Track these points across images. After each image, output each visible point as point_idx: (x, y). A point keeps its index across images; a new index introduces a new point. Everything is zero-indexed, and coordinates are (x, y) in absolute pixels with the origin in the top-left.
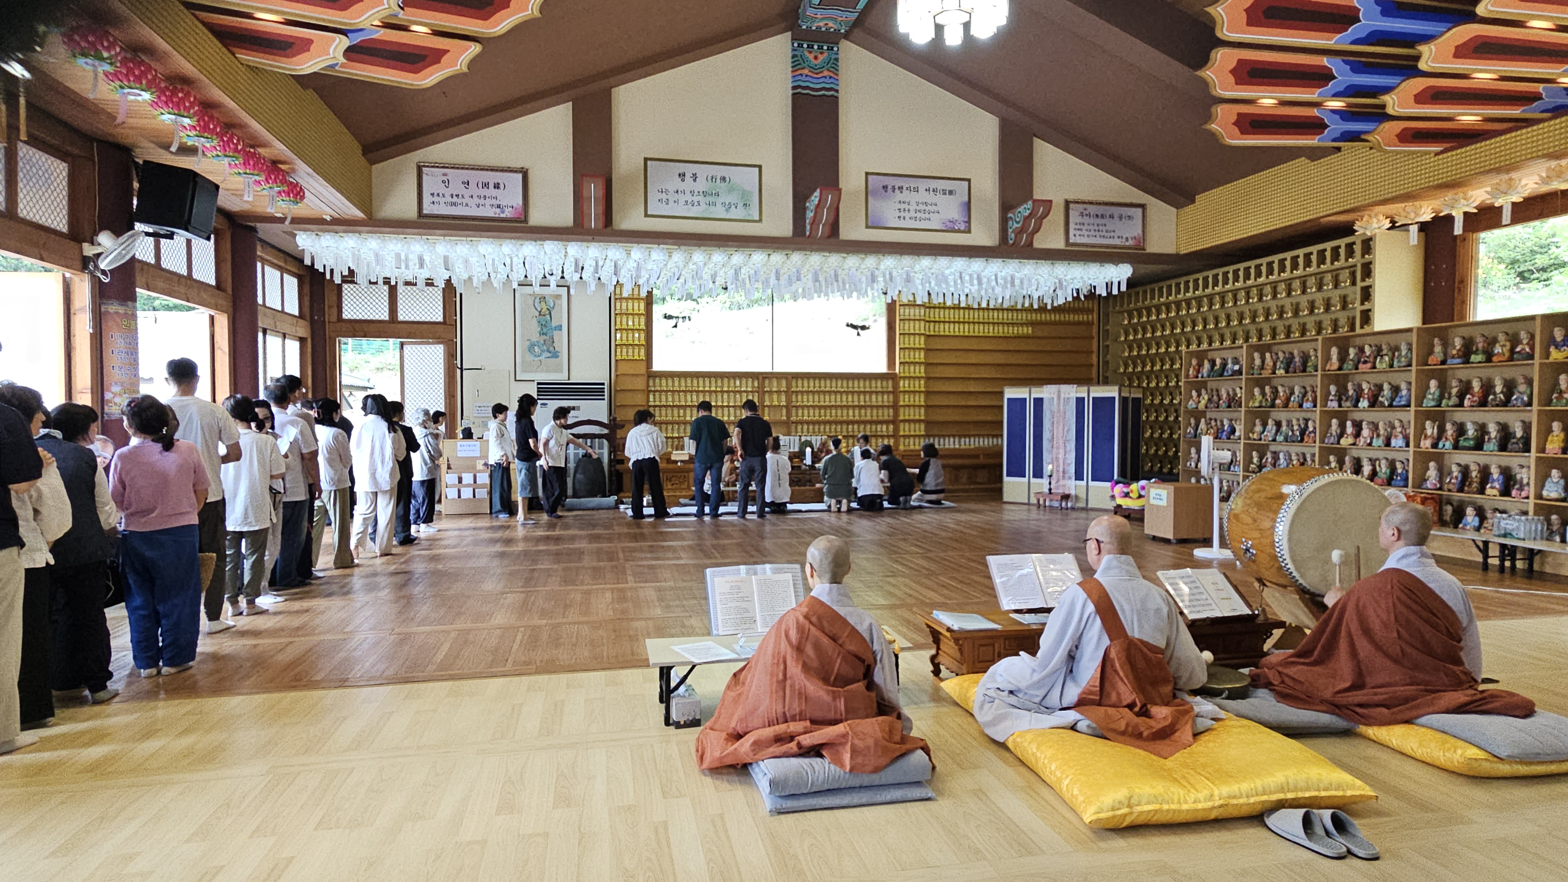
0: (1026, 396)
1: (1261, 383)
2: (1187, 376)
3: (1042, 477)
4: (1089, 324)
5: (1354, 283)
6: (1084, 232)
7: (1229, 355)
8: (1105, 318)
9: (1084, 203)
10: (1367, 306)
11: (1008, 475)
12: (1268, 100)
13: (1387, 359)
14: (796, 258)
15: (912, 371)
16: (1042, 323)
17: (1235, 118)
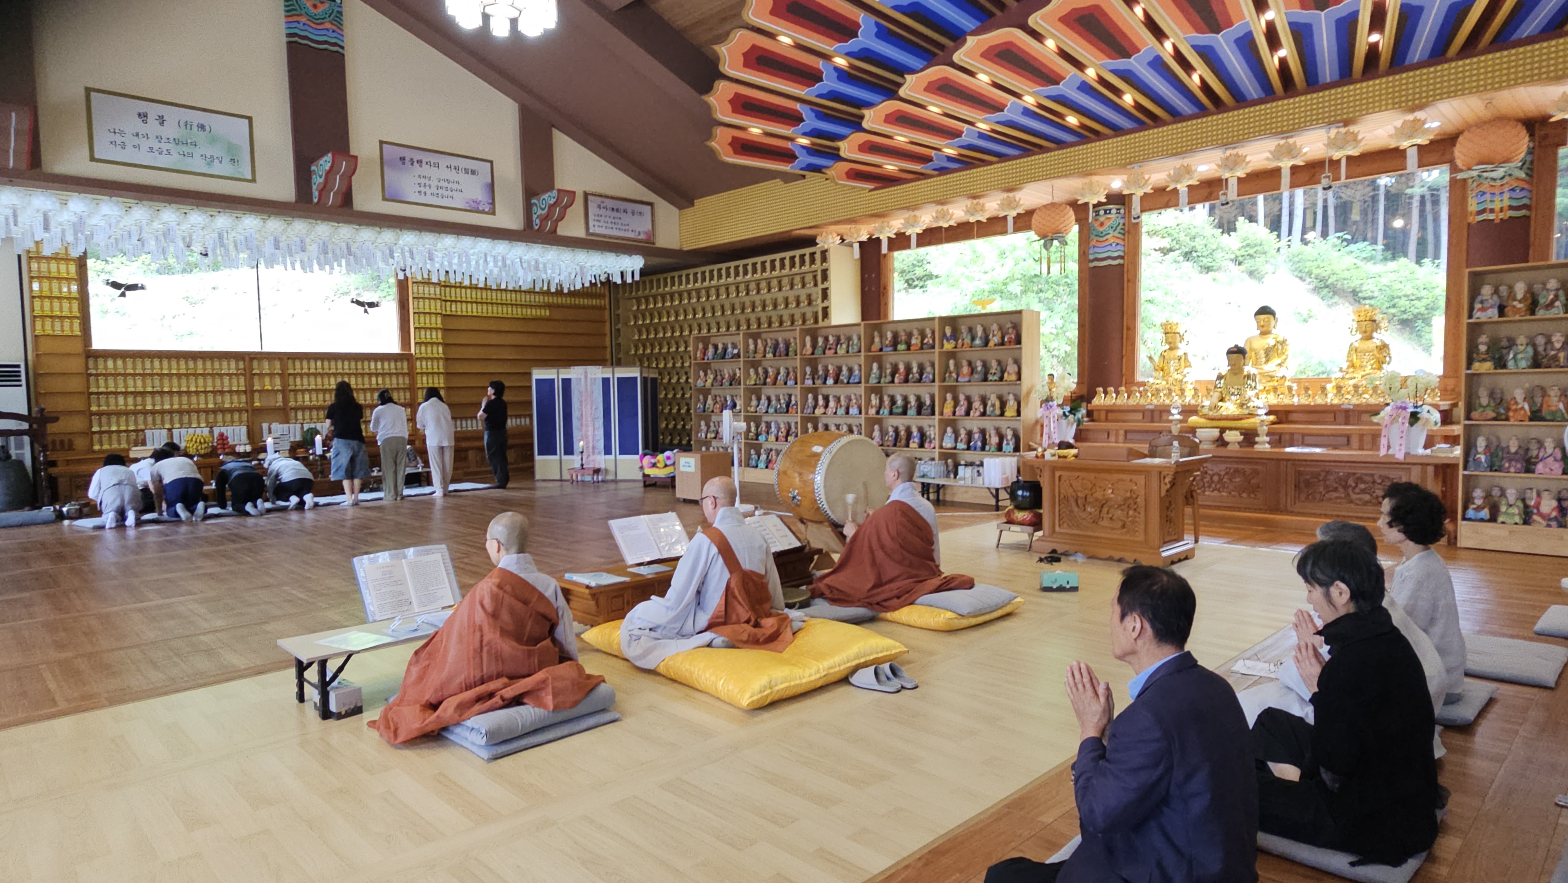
0: (554, 376)
1: (755, 365)
2: (696, 359)
3: (573, 454)
4: (601, 308)
5: (816, 285)
6: (603, 224)
7: (729, 340)
8: (615, 303)
9: (601, 196)
10: (825, 304)
11: (539, 454)
12: (756, 130)
13: (844, 346)
14: (300, 226)
15: (429, 351)
16: (558, 306)
17: (730, 140)
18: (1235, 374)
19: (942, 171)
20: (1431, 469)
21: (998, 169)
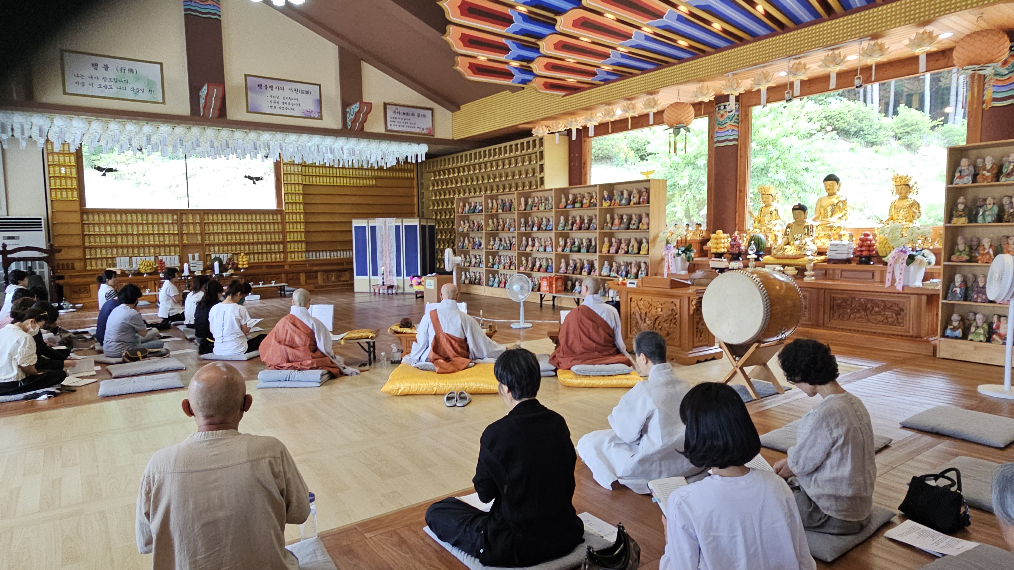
0: (366, 225)
1: (492, 217)
2: (458, 212)
3: (377, 275)
4: (411, 179)
5: (537, 162)
6: (396, 123)
7: (478, 200)
8: (420, 176)
9: (395, 105)
10: (542, 175)
11: (357, 275)
12: (483, 57)
13: (543, 204)
14: (195, 130)
15: (294, 208)
16: (381, 178)
17: (468, 65)
18: (798, 225)
19: (606, 81)
20: (924, 298)
21: (640, 80)
